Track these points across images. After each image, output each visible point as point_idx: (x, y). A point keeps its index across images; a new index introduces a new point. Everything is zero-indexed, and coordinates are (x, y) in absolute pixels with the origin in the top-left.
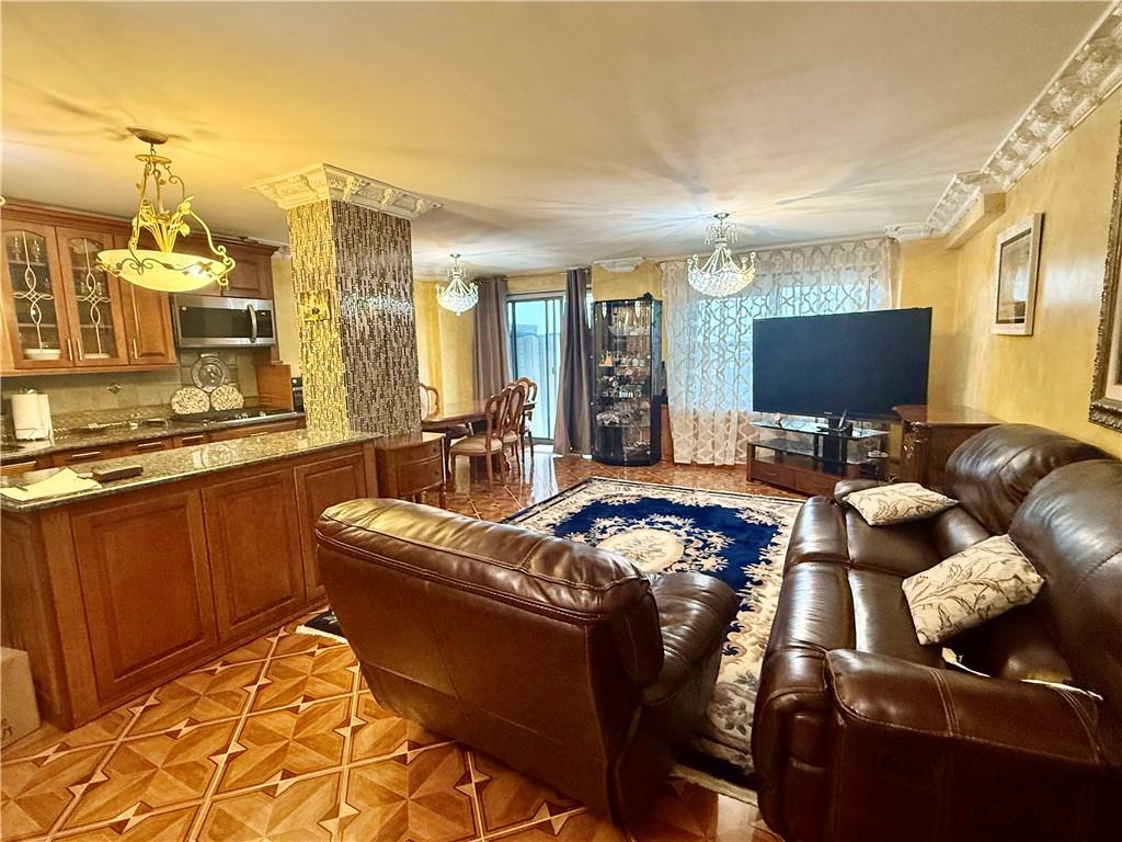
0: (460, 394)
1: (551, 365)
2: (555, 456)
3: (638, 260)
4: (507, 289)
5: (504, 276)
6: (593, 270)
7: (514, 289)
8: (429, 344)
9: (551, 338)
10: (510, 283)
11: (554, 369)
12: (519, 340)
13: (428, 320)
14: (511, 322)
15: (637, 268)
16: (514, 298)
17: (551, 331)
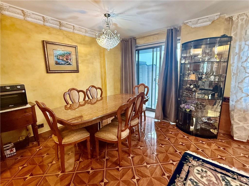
0: (115, 89)
1: (154, 77)
2: (156, 120)
3: (215, 16)
4: (136, 44)
5: (135, 38)
6: (182, 28)
7: (139, 43)
8: (101, 68)
9: (154, 67)
10: (138, 41)
11: (155, 79)
12: (140, 67)
13: (101, 57)
14: (137, 60)
15: (213, 22)
16: (139, 48)
17: (155, 63)
